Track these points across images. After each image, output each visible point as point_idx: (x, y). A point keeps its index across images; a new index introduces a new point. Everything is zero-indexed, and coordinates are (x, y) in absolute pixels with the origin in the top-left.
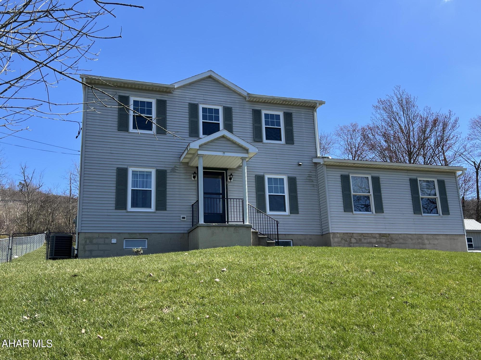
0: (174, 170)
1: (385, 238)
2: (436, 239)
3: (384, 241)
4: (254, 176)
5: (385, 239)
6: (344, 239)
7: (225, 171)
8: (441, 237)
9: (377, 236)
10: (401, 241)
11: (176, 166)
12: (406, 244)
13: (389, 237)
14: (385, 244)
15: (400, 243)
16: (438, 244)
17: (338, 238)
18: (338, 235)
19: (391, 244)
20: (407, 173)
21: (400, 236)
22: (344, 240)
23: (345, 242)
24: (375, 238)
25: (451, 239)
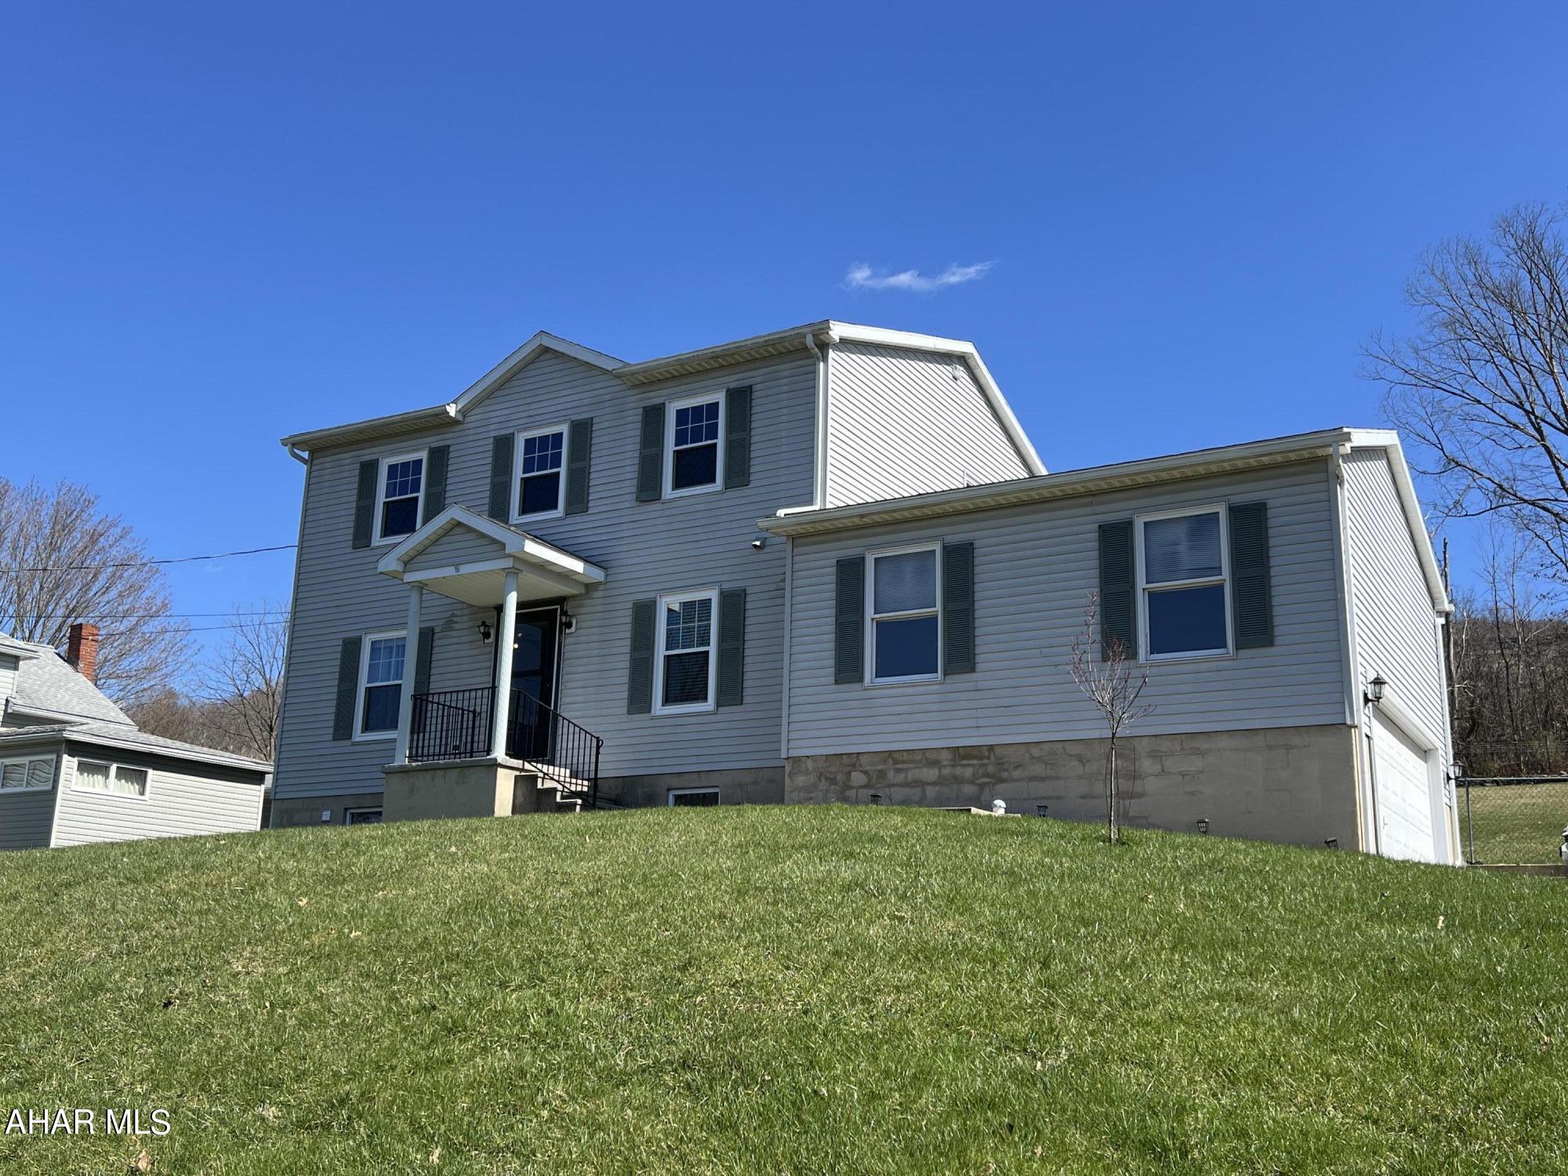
0: (449, 624)
1: (975, 762)
2: (1197, 752)
3: (969, 772)
4: (630, 605)
5: (973, 766)
6: (828, 775)
7: (558, 607)
8: (1223, 742)
9: (945, 756)
10: (1038, 769)
11: (455, 612)
12: (1058, 778)
13: (988, 758)
14: (972, 782)
15: (1031, 779)
16: (1201, 772)
17: (807, 773)
18: (810, 764)
19: (994, 784)
20: (1091, 504)
21: (1036, 752)
22: (827, 779)
23: (830, 784)
24: (936, 763)
25: (1270, 748)
